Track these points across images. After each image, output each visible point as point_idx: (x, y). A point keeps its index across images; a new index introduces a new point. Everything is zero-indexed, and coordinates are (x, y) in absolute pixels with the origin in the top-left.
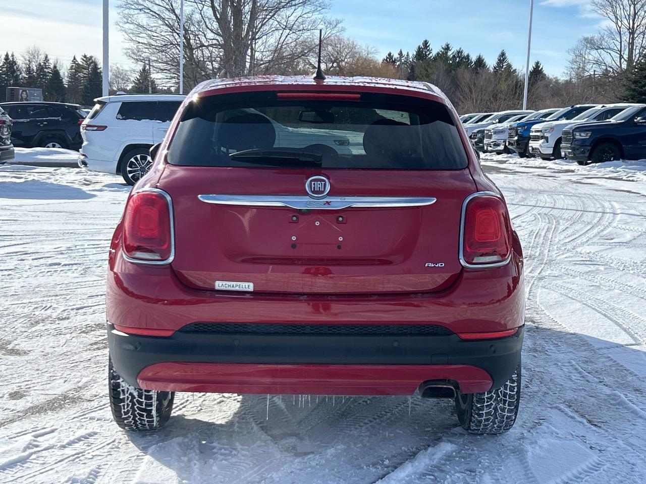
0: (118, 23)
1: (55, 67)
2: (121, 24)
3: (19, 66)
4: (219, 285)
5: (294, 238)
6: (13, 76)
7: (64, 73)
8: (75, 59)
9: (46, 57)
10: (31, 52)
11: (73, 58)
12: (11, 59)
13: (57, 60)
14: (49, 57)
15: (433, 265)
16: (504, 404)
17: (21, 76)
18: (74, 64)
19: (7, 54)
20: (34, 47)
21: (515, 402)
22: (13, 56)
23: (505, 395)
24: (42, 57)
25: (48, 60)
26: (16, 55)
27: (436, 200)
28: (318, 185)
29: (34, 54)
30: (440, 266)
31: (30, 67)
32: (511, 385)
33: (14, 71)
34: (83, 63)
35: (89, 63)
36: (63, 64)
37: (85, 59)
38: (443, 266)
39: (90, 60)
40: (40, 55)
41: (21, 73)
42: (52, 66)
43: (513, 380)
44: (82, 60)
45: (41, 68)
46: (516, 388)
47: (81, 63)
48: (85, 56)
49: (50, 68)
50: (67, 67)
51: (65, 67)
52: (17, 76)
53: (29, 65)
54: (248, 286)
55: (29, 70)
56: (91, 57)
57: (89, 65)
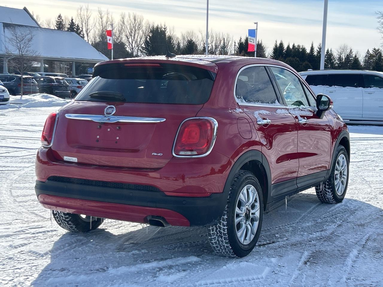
0: (379, 28)
1: (356, 56)
2: (380, 29)
3: (334, 56)
4: (66, 158)
5: (98, 137)
6: (330, 63)
7: (361, 60)
8: (368, 51)
9: (351, 51)
10: (342, 48)
11: (367, 51)
12: (330, 52)
13: (357, 52)
14: (352, 51)
15: (156, 154)
16: (222, 238)
17: (335, 62)
18: (368, 54)
19: (328, 49)
20: (344, 45)
21: (228, 238)
22: (331, 51)
23: (221, 233)
24: (349, 51)
25: (352, 52)
26: (333, 50)
27: (165, 120)
28: (110, 110)
29: (344, 49)
30: (160, 155)
31: (340, 57)
32: (223, 227)
33: (331, 60)
34: (373, 53)
35: (377, 53)
36: (361, 54)
37: (374, 51)
38: (162, 155)
39: (377, 51)
40: (348, 49)
41: (335, 61)
42: (354, 56)
43: (224, 225)
44: (372, 52)
45: (348, 57)
46: (226, 229)
47: (372, 54)
48: (375, 49)
49: (353, 57)
50: (363, 56)
51: (362, 56)
52: (333, 63)
53: (340, 56)
54: (75, 160)
55: (340, 59)
56: (378, 50)
57: (377, 55)
